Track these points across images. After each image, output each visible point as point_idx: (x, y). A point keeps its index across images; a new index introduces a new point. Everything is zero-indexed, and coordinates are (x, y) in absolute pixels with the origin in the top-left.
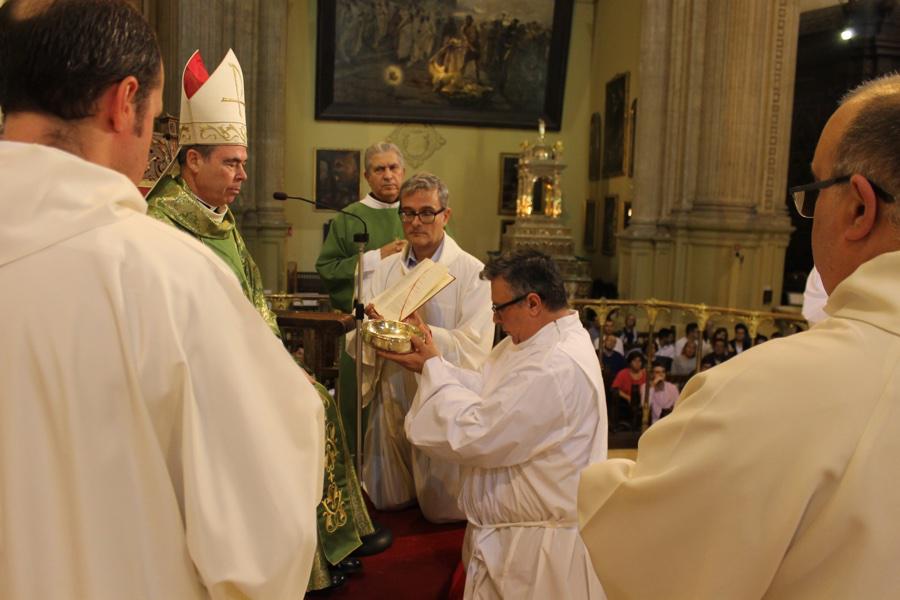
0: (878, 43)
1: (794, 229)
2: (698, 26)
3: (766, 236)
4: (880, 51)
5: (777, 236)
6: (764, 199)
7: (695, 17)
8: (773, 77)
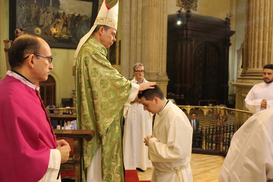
0: (188, 26)
1: (169, 80)
2: (139, 18)
3: (162, 82)
4: (188, 28)
5: (164, 82)
6: (160, 71)
7: (138, 16)
8: (161, 35)
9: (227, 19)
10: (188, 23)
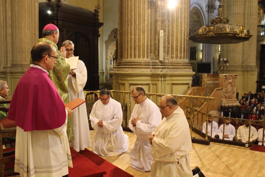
0: (58, 16)
2: (8, 6)
8: (33, 25)
9: (95, 10)
10: (59, 14)
